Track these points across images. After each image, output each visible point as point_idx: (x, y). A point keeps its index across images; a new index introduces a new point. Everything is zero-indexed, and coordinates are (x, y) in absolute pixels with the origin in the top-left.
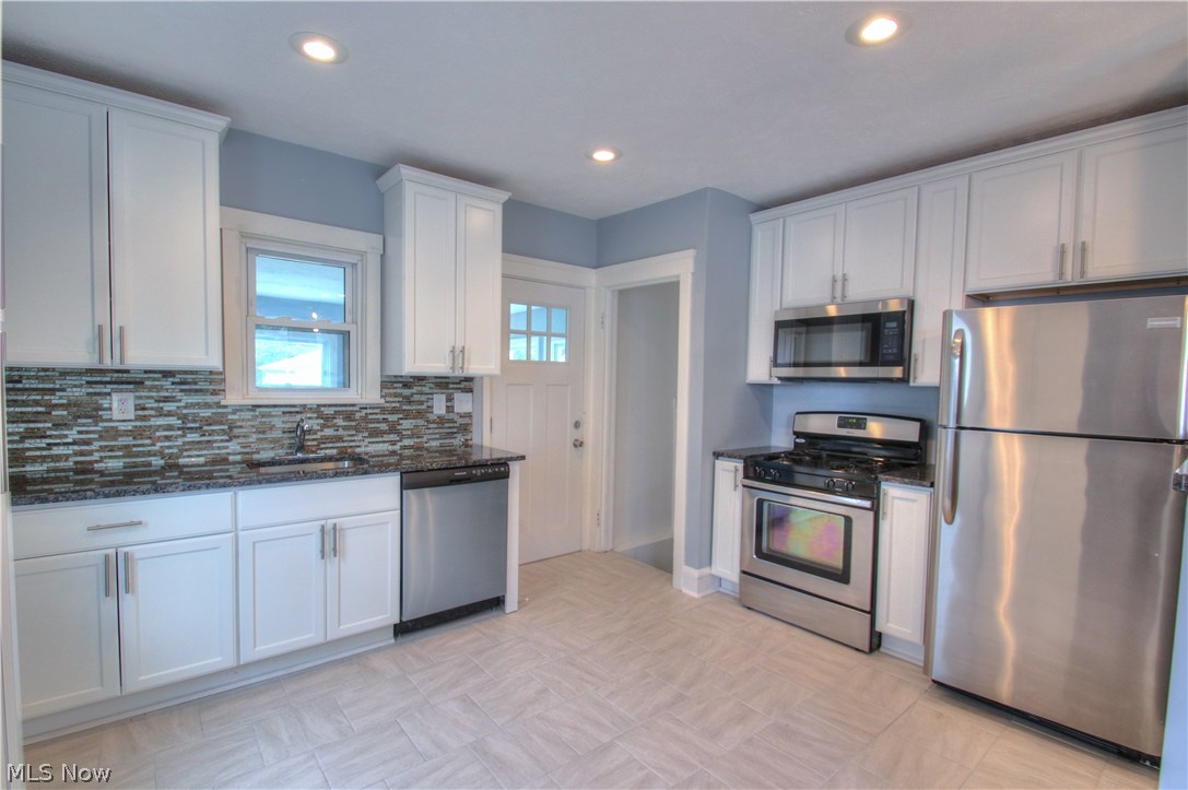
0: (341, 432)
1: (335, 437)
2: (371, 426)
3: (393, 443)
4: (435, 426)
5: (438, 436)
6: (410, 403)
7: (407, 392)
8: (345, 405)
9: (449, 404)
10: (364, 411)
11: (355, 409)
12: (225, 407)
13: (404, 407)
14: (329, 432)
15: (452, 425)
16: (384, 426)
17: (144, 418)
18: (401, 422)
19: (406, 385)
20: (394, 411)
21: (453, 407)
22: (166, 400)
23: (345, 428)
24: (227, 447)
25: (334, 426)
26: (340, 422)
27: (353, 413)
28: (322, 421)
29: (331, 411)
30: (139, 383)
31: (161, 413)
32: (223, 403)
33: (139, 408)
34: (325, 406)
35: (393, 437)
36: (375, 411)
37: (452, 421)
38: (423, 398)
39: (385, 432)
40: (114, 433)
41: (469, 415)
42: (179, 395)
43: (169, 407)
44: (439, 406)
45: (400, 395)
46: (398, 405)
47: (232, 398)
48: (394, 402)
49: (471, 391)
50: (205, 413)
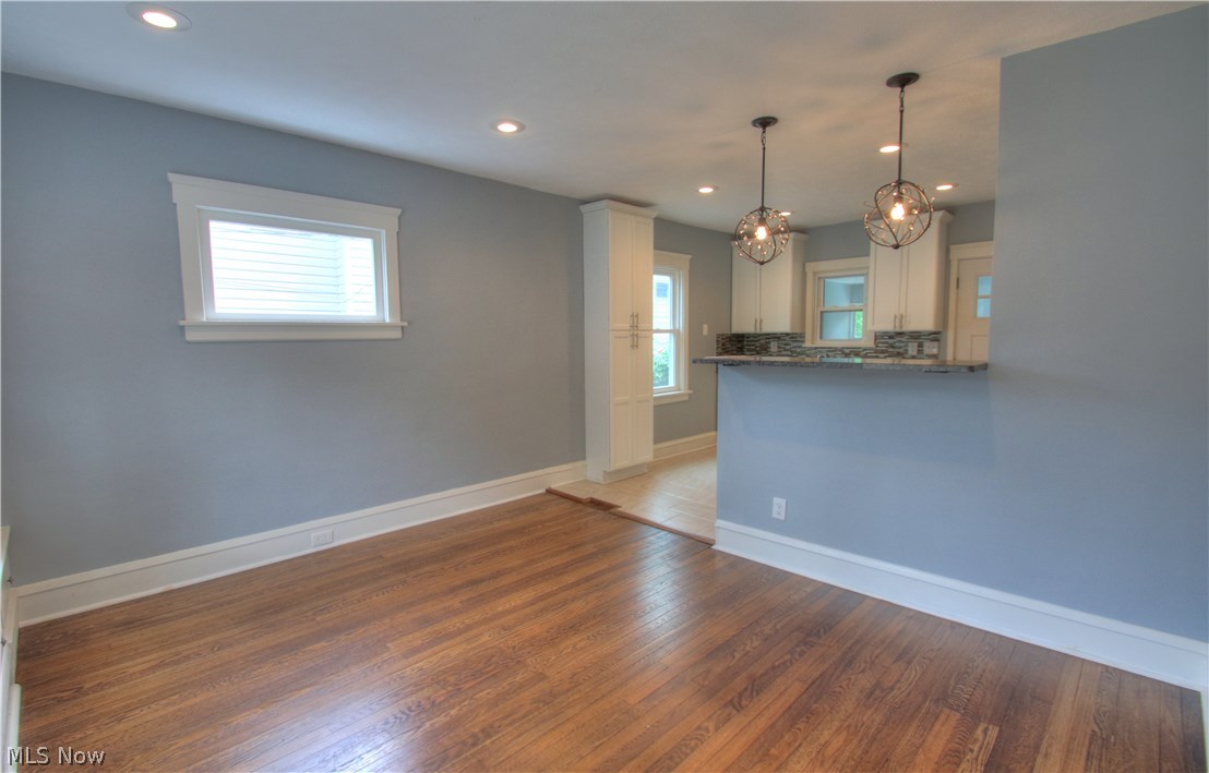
6: (893, 347)
7: (891, 341)
8: (855, 348)
9: (920, 348)
10: (866, 351)
11: (861, 350)
12: (806, 347)
13: (889, 350)
17: (779, 352)
19: (891, 337)
21: (922, 350)
22: (787, 344)
27: (859, 352)
29: (847, 350)
30: (779, 338)
31: (785, 350)
32: (803, 346)
33: (779, 347)
34: (845, 348)
36: (872, 352)
38: (902, 345)
41: (935, 356)
42: (791, 342)
43: (788, 347)
44: (912, 350)
45: (887, 343)
46: (884, 348)
47: (808, 344)
48: (882, 347)
49: (937, 340)
50: (798, 350)
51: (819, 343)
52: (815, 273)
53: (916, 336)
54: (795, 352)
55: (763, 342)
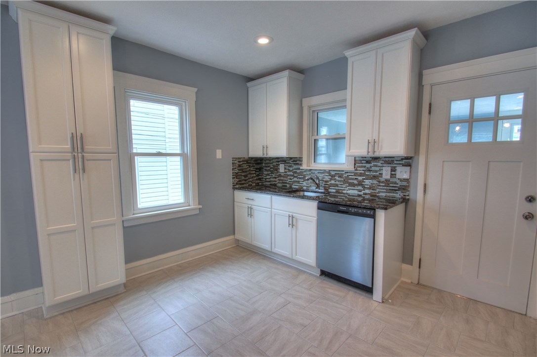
0: (337, 183)
1: (335, 184)
2: (349, 181)
3: (360, 191)
4: (384, 185)
5: (385, 191)
6: (370, 171)
7: (368, 165)
8: (339, 171)
9: (393, 173)
10: (347, 174)
11: (344, 173)
12: (303, 169)
13: (367, 173)
14: (333, 182)
15: (395, 185)
16: (356, 182)
17: (286, 172)
18: (364, 180)
19: (368, 162)
20: (361, 175)
21: (395, 174)
22: (290, 166)
23: (339, 181)
24: (303, 184)
25: (335, 179)
26: (337, 178)
27: (342, 174)
28: (330, 177)
29: (333, 173)
31: (289, 171)
32: (301, 168)
33: (285, 169)
34: (331, 171)
35: (360, 188)
36: (352, 174)
37: (395, 183)
38: (377, 169)
39: (356, 185)
40: (280, 176)
41: (407, 180)
42: (293, 165)
43: (291, 169)
44: (386, 173)
45: (365, 167)
46: (363, 172)
47: (304, 167)
48: (361, 170)
49: (409, 165)
50: (298, 171)
51: (314, 166)
52: (310, 107)
53: (389, 161)
54: (295, 173)
55: (275, 164)
